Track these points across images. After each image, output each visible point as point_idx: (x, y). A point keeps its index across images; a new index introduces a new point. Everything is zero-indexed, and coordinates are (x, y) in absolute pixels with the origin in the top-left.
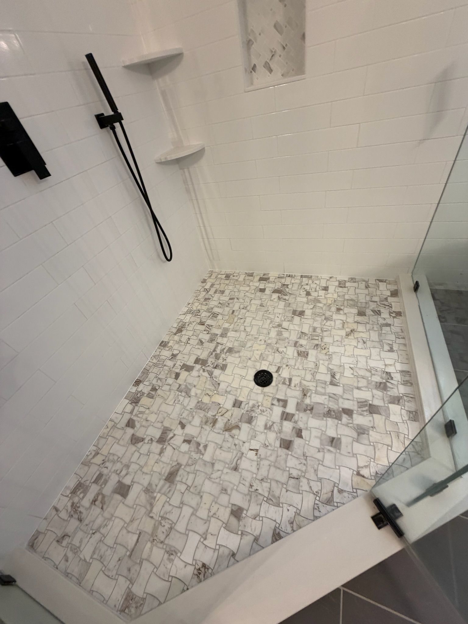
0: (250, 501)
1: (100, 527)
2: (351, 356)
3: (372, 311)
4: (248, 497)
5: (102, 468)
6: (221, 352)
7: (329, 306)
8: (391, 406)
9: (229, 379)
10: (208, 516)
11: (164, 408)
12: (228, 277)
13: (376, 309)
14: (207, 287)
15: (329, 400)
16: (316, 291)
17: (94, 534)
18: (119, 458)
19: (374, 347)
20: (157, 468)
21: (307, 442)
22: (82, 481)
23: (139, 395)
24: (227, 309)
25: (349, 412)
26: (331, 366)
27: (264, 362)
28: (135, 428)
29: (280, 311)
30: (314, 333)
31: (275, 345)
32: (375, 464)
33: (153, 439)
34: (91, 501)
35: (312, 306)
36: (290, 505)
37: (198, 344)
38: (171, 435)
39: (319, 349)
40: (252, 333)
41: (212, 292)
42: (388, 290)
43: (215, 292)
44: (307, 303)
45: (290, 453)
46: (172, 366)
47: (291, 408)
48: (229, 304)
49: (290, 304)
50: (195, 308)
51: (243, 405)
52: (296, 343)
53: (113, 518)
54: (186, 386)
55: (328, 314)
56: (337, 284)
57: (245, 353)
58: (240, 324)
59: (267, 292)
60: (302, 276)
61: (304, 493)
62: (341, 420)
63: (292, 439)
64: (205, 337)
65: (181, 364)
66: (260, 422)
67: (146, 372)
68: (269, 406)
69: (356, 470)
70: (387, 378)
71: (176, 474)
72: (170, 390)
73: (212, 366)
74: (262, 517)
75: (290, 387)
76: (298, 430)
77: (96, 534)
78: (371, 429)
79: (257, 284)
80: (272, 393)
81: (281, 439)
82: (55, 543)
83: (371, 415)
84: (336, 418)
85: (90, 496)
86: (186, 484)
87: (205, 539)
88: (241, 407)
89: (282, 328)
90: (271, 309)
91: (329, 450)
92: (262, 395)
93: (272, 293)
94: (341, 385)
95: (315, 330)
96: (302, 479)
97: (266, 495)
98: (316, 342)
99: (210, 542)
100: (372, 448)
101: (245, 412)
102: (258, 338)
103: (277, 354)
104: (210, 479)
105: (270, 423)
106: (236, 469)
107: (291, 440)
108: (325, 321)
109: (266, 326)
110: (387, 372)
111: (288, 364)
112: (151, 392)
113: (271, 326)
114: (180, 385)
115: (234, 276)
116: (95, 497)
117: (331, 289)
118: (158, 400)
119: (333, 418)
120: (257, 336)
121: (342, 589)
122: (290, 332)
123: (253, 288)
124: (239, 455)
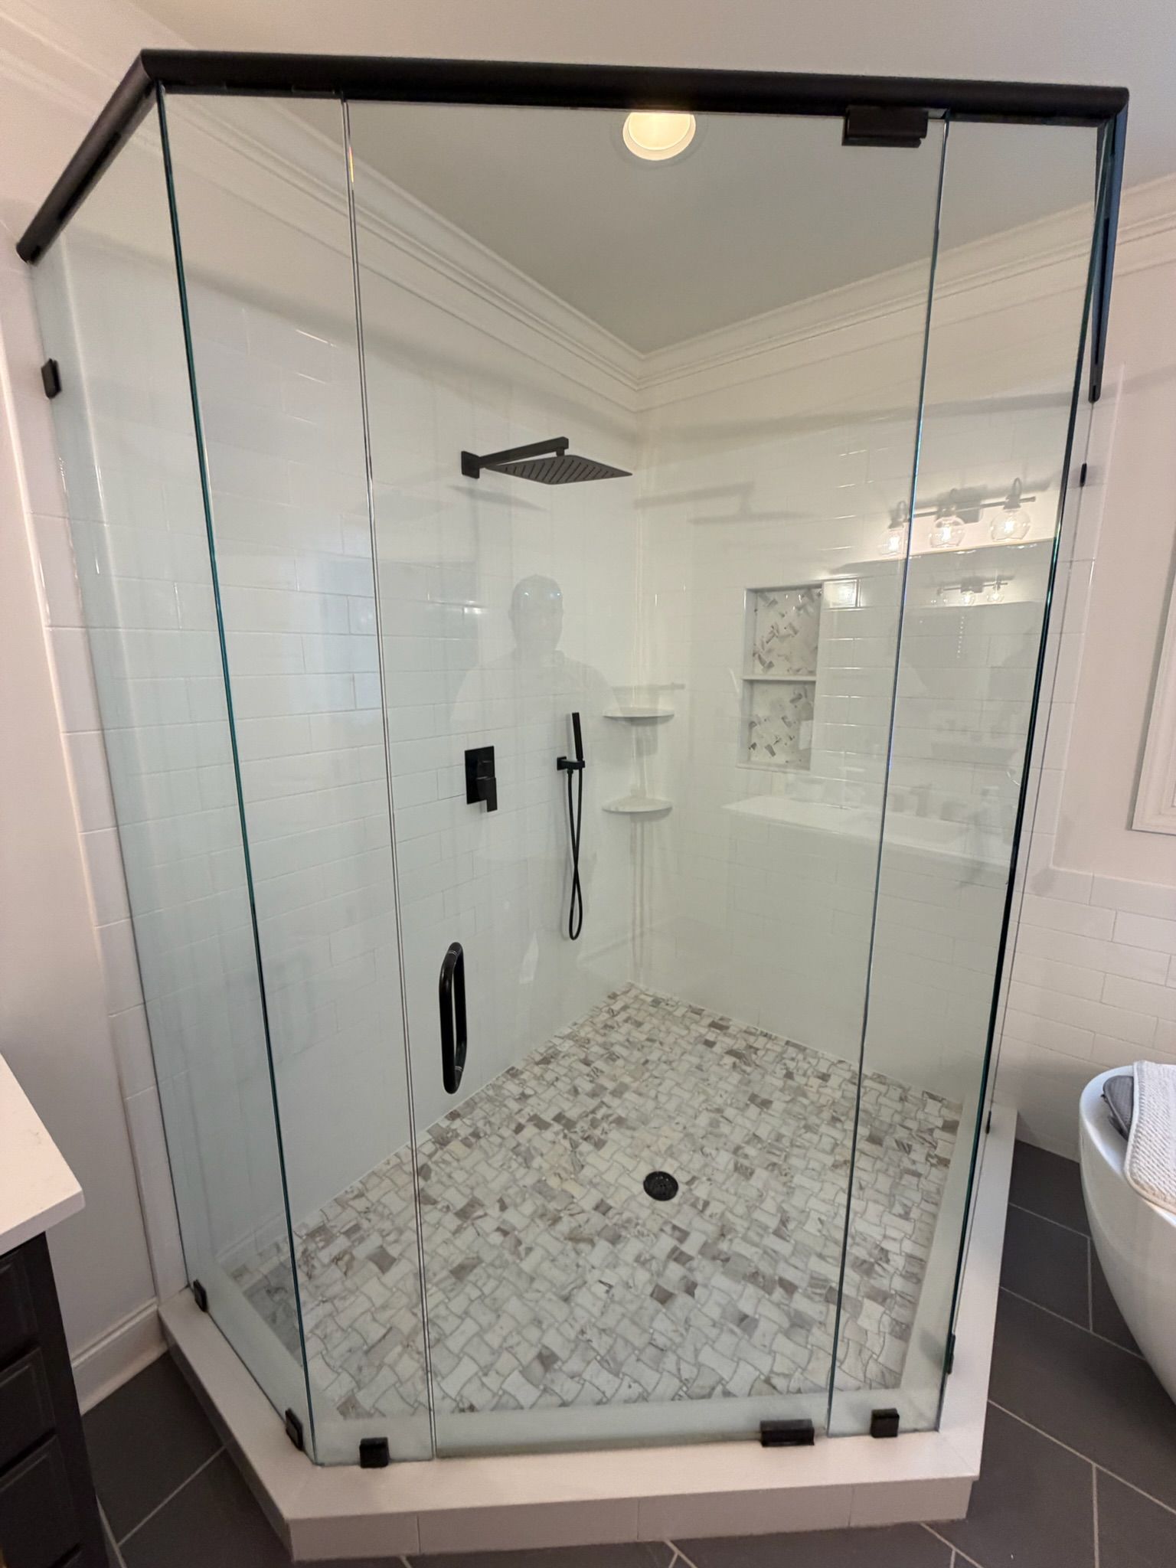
0: (573, 1351)
1: (335, 1298)
3: (896, 1141)
4: (572, 1346)
5: (362, 1218)
6: (602, 1119)
7: (820, 1109)
8: (867, 1303)
9: (603, 1167)
10: (501, 1347)
11: (482, 1168)
12: (656, 1002)
13: (905, 1142)
14: (616, 1007)
15: (761, 1258)
16: (804, 1075)
17: (324, 1302)
18: (391, 1214)
19: (876, 1202)
20: (443, 1251)
21: (699, 1306)
22: (328, 1226)
23: (449, 1135)
24: (637, 1054)
25: (789, 1288)
26: (785, 1206)
27: (670, 1161)
28: (429, 1182)
29: (730, 1088)
30: (776, 1143)
31: (700, 1140)
32: (802, 1378)
33: (451, 1207)
34: (332, 1257)
35: (788, 1098)
36: (635, 1381)
37: (569, 1092)
38: (480, 1213)
39: (776, 1172)
40: (666, 1107)
41: (620, 1018)
42: (940, 1116)
43: (626, 1021)
44: (782, 1090)
45: (664, 1310)
46: (516, 1110)
47: (690, 1247)
48: (643, 1047)
49: (750, 1081)
50: (582, 1034)
51: (611, 1213)
52: (736, 1150)
53: (357, 1293)
54: (528, 1149)
55: (813, 1120)
56: (848, 1075)
57: (642, 1134)
58: (651, 1086)
59: (717, 1049)
60: (788, 1043)
61: (665, 1373)
62: (770, 1293)
63: (676, 1292)
64: (585, 1086)
65: (532, 1114)
66: (632, 1248)
67: (472, 1104)
68: (656, 1229)
69: (766, 1374)
70: (879, 1257)
71: (471, 1271)
72: (501, 1145)
73: (581, 1134)
74: (585, 1380)
75: (702, 1215)
76: (690, 1283)
77: (326, 1304)
78: (819, 1325)
79: (703, 1031)
80: (667, 1214)
81: (657, 1286)
82: (264, 1292)
83: (826, 1304)
84: (763, 1288)
85: (334, 1249)
86: (481, 1290)
87: (486, 1375)
88: (607, 1214)
90: (713, 1079)
91: (731, 1331)
92: (649, 1211)
93: (726, 1053)
94: (793, 1242)
95: (779, 1138)
96: (670, 1354)
97: (602, 1352)
98: (775, 1159)
99: (492, 1381)
100: (807, 1352)
101: (610, 1224)
102: (674, 1118)
103: (698, 1156)
104: (520, 1297)
105: (646, 1256)
106: (567, 1299)
107: (673, 1291)
108: (803, 1131)
109: (696, 1103)
110: (882, 1249)
111: (711, 1177)
112: (470, 1137)
113: (704, 1106)
114: (519, 1145)
115: (667, 1004)
116: (339, 1255)
117: (834, 1081)
118: (477, 1155)
119: (759, 1287)
120: (673, 1115)
121: (677, 1552)
122: (734, 1128)
123: (694, 1034)
124: (579, 1282)
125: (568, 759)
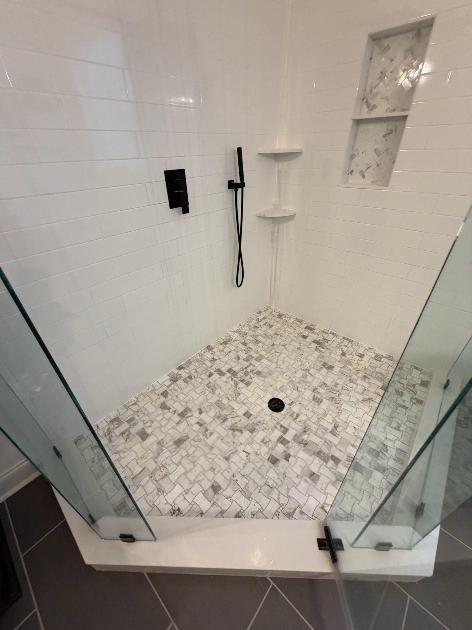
0: (228, 485)
1: (120, 452)
2: (359, 418)
3: (395, 390)
4: (228, 482)
5: (135, 415)
6: (250, 372)
7: (358, 371)
8: (375, 472)
9: (249, 394)
10: (194, 480)
11: (192, 393)
12: (280, 316)
13: (400, 390)
14: (261, 317)
15: (323, 444)
16: (351, 354)
17: (115, 453)
18: (149, 413)
19: (383, 420)
20: (171, 432)
21: (291, 466)
22: (120, 417)
23: (178, 377)
24: (269, 341)
25: (336, 461)
26: (337, 419)
27: (282, 393)
28: (167, 399)
29: (313, 359)
30: (335, 388)
31: (297, 384)
33: (176, 411)
34: (121, 432)
35: (342, 365)
36: (257, 503)
37: (235, 358)
38: (190, 414)
39: (333, 402)
40: (281, 367)
41: (262, 323)
42: (419, 378)
43: (265, 324)
44: (339, 361)
45: (274, 467)
46: (210, 366)
47: (289, 436)
48: (272, 337)
49: (323, 356)
50: (243, 330)
51: (251, 418)
52: (315, 390)
53: (131, 450)
54: (214, 385)
55: (354, 377)
56: (374, 355)
57: (269, 380)
58: (275, 356)
59: (308, 340)
60: (344, 338)
61: (272, 500)
62: (326, 463)
63: (280, 459)
64: (243, 355)
65: (217, 368)
66: (260, 435)
67: (189, 363)
68: (272, 426)
69: (322, 504)
70: (382, 448)
71: (183, 442)
72: (201, 383)
73: (240, 379)
74: (233, 500)
75: (295, 420)
76: (287, 454)
77: (116, 454)
78: (349, 481)
79: (302, 330)
80: (279, 419)
81: (271, 455)
82: (90, 448)
83: (354, 471)
84: (323, 460)
85: (122, 428)
86: (187, 452)
87: (186, 494)
88: (249, 418)
89: (309, 373)
90: (305, 354)
91: (306, 480)
92: (270, 417)
93: (312, 342)
95: (336, 385)
96: (275, 489)
97: (243, 487)
98: (333, 395)
99: (189, 497)
101: (251, 423)
102: (285, 373)
103: (295, 392)
104: (206, 456)
105: (267, 440)
106: (227, 459)
107: (279, 458)
108: (349, 382)
109: (296, 366)
110: (384, 444)
111: (301, 402)
112: (187, 378)
113: (300, 367)
114: (210, 383)
115: (285, 317)
116: (124, 431)
117: (366, 358)
118: (190, 387)
119: (320, 458)
120: (285, 371)
121: (272, 583)
122: (314, 378)
123: (297, 332)
124: (234, 450)
125: (235, 182)
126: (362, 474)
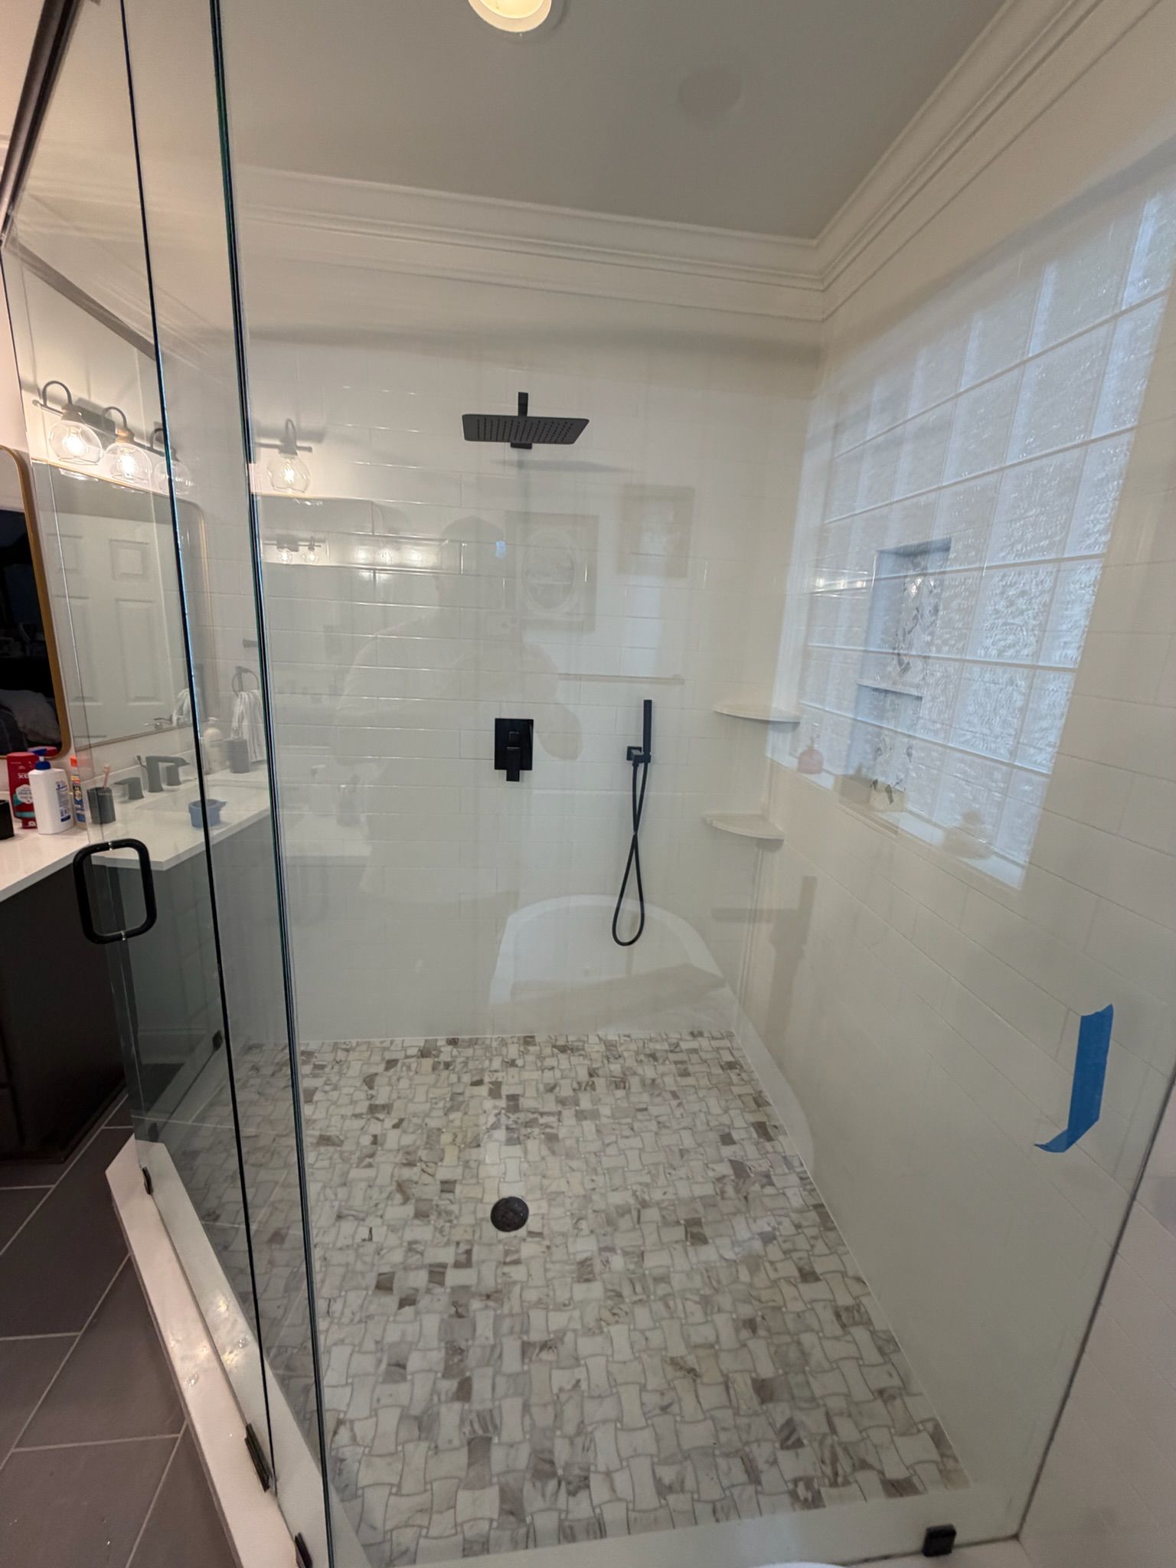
0: (293, 1249)
2: (611, 1379)
3: (789, 1420)
4: (298, 1246)
5: (332, 1064)
6: (542, 1125)
7: (751, 1298)
8: (492, 1495)
9: (492, 1158)
10: (274, 1202)
11: (421, 1090)
12: (731, 1066)
13: (802, 1434)
14: (686, 1045)
15: (483, 1347)
16: (786, 1252)
18: (346, 1074)
19: (658, 1439)
20: (334, 1120)
21: (392, 1319)
22: (315, 1054)
23: (434, 1053)
24: (645, 1097)
25: (464, 1391)
26: (569, 1337)
27: (544, 1204)
28: (386, 1072)
29: (685, 1194)
30: (650, 1282)
31: (590, 1211)
32: (359, 1457)
33: (374, 1099)
35: (730, 1256)
36: (286, 1310)
37: (547, 1085)
38: (381, 1116)
39: (610, 1303)
40: (604, 1159)
41: (674, 1057)
42: (909, 1467)
43: (678, 1063)
44: (736, 1243)
45: (370, 1293)
46: (493, 1069)
47: (453, 1277)
48: (659, 1095)
49: (714, 1206)
50: (621, 1049)
51: (450, 1196)
52: (608, 1249)
53: (274, 1102)
54: (464, 1102)
55: (724, 1300)
56: (845, 1300)
57: (554, 1165)
58: (617, 1132)
59: (727, 1151)
60: (819, 1207)
62: (444, 1376)
63: (395, 1292)
64: (565, 1091)
65: (499, 1080)
66: (422, 1232)
67: (473, 1043)
68: (457, 1238)
69: (347, 1417)
70: (572, 1479)
71: (328, 1145)
72: (451, 1085)
73: (510, 1122)
75: (501, 1264)
76: (413, 1298)
78: (433, 1446)
79: (739, 1122)
80: (480, 1238)
81: (393, 1274)
83: (465, 1443)
84: (447, 1367)
86: (316, 1161)
88: (443, 1193)
89: (639, 1211)
90: (681, 1173)
91: (380, 1361)
92: (473, 1221)
93: (731, 1161)
94: (526, 1368)
95: (662, 1279)
96: (328, 1320)
98: (626, 1291)
100: (392, 1448)
101: (434, 1203)
102: (597, 1174)
103: (569, 1221)
104: (324, 1187)
105: (420, 1248)
106: (339, 1217)
107: (394, 1289)
108: (697, 1298)
109: (632, 1179)
110: (586, 1478)
111: (553, 1247)
112: (442, 1063)
113: (637, 1187)
114: (462, 1094)
115: (740, 1075)
117: (809, 1290)
118: (431, 1079)
119: (447, 1360)
120: (599, 1170)
121: (180, 1436)
122: (634, 1229)
123: (725, 1120)
124: (361, 1215)
126: (470, 1465)
